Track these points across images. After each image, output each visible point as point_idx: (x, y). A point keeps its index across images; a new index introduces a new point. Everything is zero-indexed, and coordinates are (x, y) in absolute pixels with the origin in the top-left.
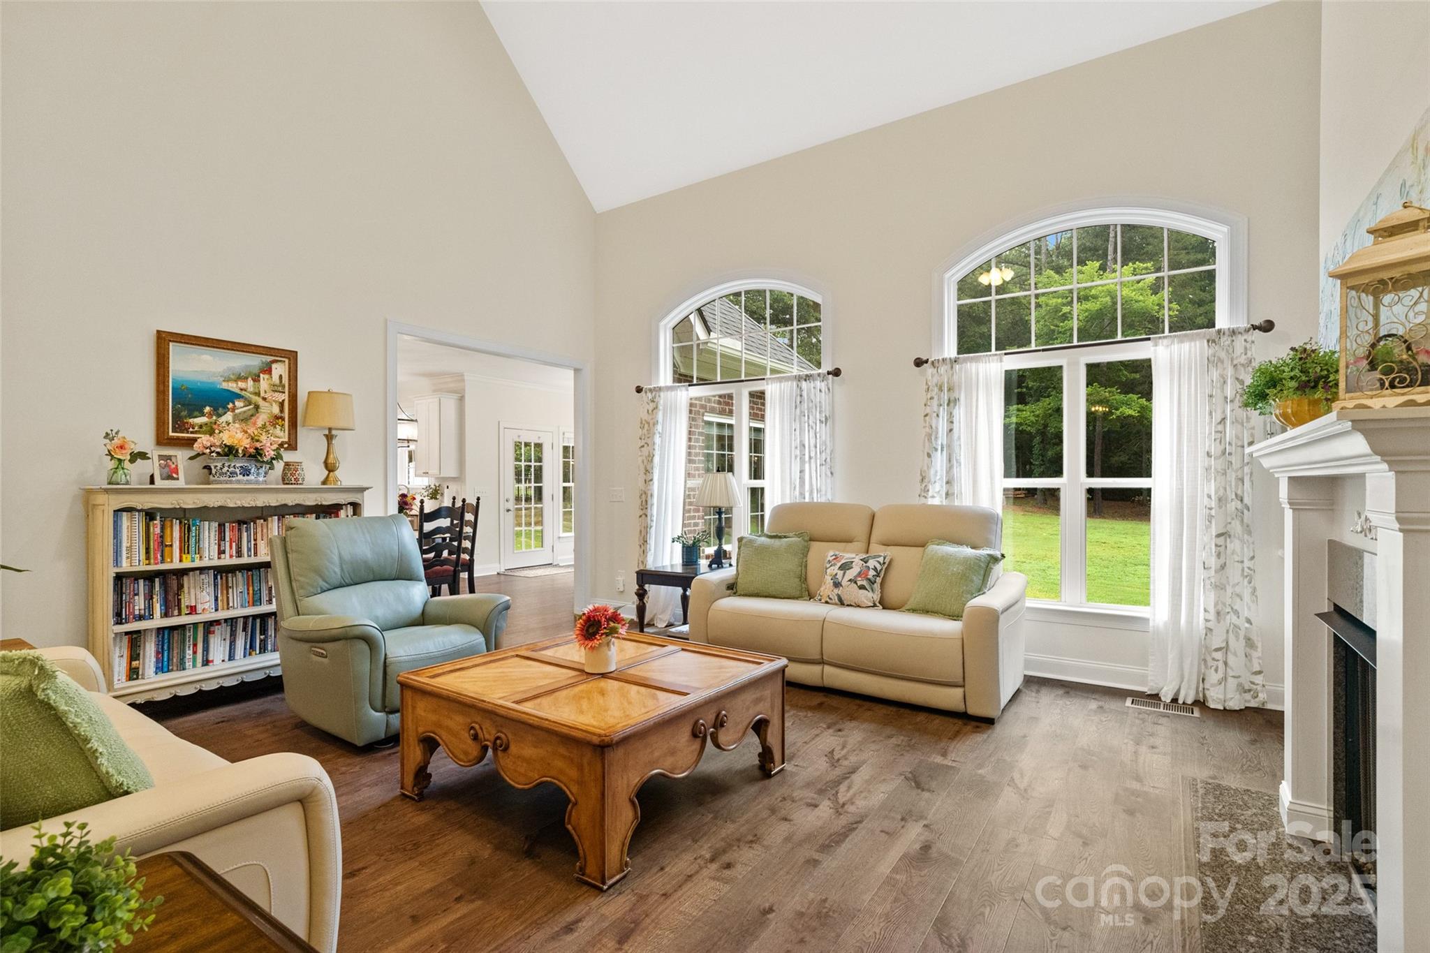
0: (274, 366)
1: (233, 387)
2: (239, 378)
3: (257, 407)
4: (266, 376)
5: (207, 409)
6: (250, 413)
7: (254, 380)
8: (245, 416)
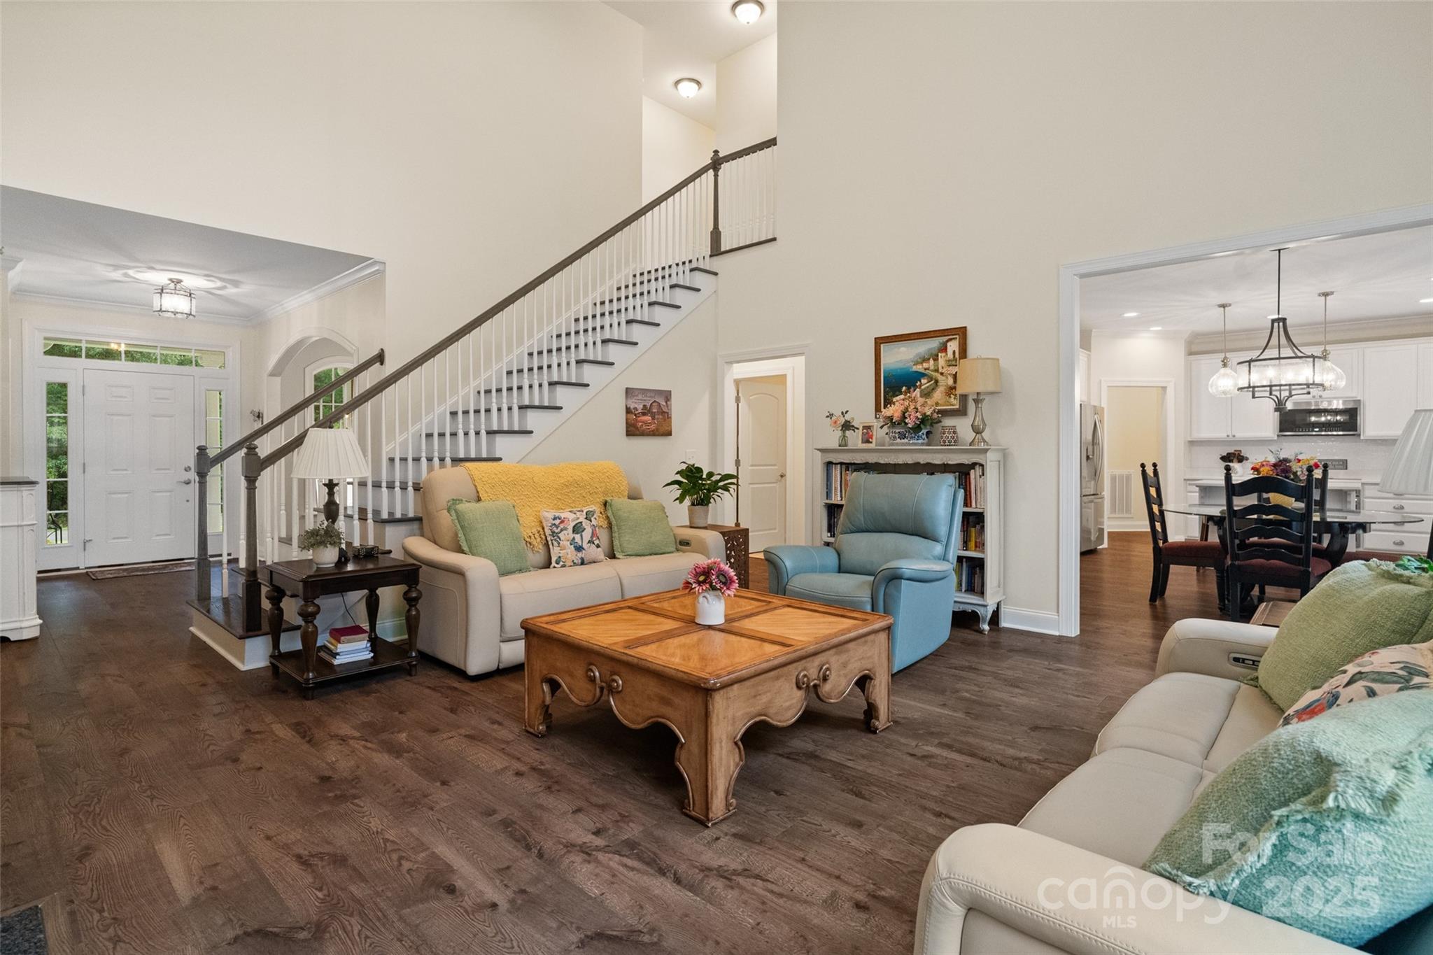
0: (949, 344)
1: (919, 368)
2: (925, 360)
3: (937, 382)
4: (943, 354)
5: (904, 388)
6: (932, 387)
7: (935, 360)
8: (929, 390)
